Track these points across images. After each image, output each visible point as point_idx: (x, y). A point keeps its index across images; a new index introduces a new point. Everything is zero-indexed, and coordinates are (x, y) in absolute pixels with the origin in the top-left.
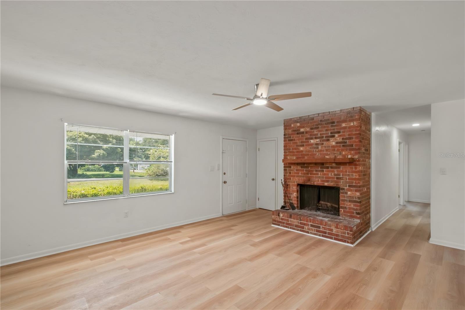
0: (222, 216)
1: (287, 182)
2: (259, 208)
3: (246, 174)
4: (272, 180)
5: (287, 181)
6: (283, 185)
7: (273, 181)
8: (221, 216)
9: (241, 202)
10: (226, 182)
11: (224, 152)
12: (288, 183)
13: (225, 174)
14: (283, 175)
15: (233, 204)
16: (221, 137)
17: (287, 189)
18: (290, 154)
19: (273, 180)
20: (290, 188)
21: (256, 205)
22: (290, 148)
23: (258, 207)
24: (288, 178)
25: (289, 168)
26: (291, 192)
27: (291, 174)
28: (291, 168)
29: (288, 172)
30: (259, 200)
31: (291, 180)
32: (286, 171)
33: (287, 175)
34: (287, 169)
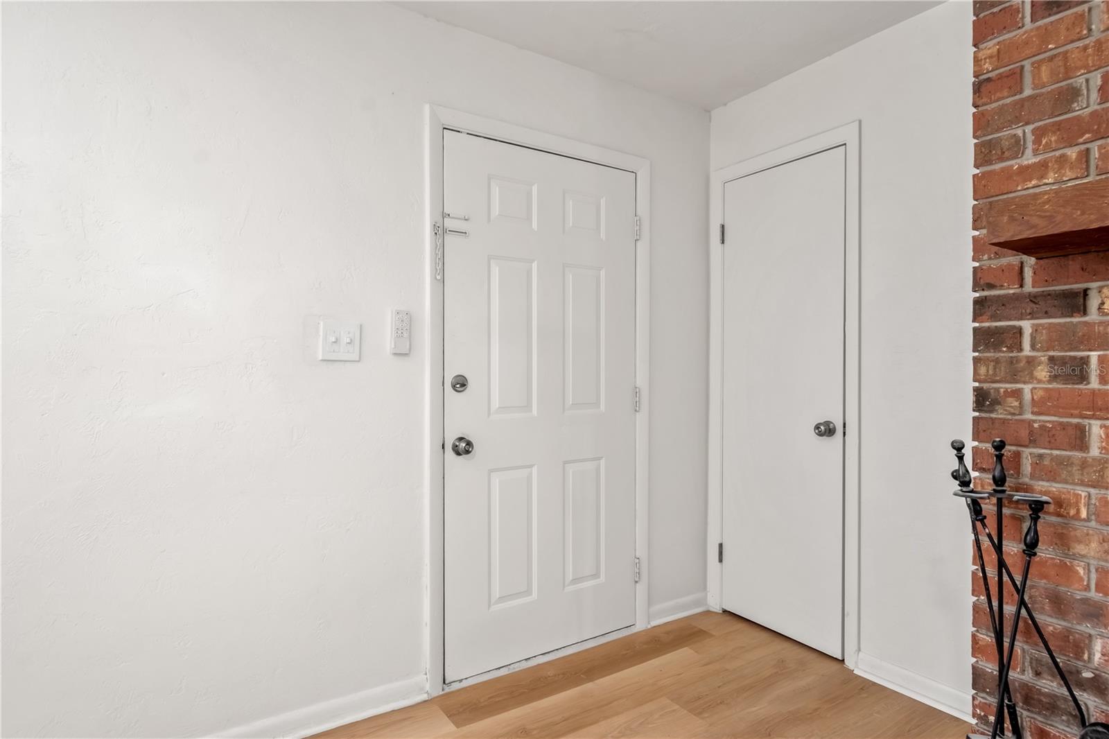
0: (438, 692)
1: (1027, 467)
2: (725, 611)
3: (636, 392)
4: (820, 434)
5: (1017, 455)
6: (976, 509)
7: (825, 440)
8: (424, 697)
9: (596, 575)
10: (469, 444)
11: (449, 223)
12: (1043, 489)
13: (461, 384)
14: (970, 398)
15: (535, 595)
16: (427, 108)
17: (1031, 547)
18: (1072, 153)
19: (826, 430)
20: (1063, 540)
21: (705, 588)
22: (1080, 81)
23: (715, 605)
24: (1042, 427)
25: (1047, 314)
26: (1079, 595)
27: (1094, 384)
28: (1085, 312)
29: (1031, 361)
30: (721, 560)
31: (1095, 451)
32: (1004, 354)
33: (1027, 389)
34: (1027, 325)
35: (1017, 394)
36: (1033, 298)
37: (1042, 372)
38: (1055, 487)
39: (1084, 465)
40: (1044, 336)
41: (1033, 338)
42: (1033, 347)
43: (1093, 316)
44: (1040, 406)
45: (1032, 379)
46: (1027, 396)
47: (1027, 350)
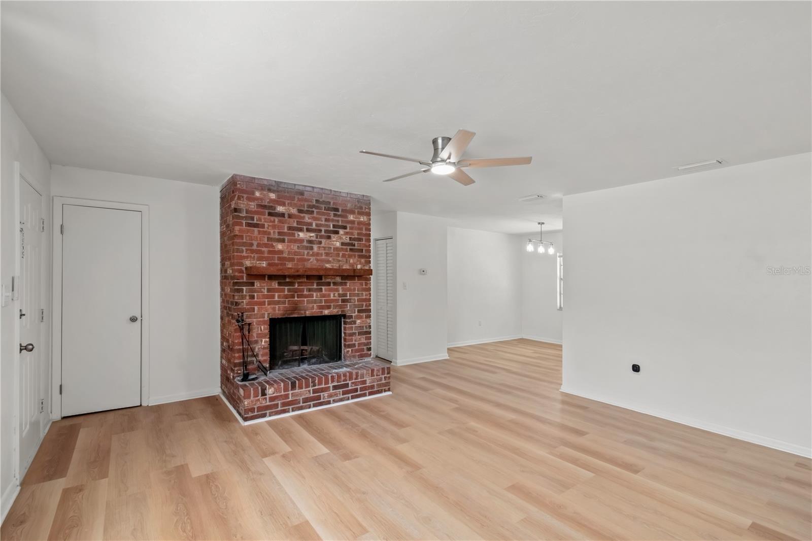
18: (252, 255)
22: (253, 242)
23: (56, 417)
24: (248, 309)
25: (248, 286)
26: (254, 339)
27: (256, 299)
28: (254, 286)
29: (246, 295)
30: (61, 393)
31: (256, 312)
32: (241, 294)
33: (244, 301)
34: (244, 288)
35: (243, 302)
36: (246, 283)
37: (248, 298)
38: (250, 320)
39: (255, 315)
40: (248, 290)
41: (246, 290)
42: (246, 292)
43: (255, 287)
44: (247, 304)
45: (246, 299)
46: (245, 302)
47: (244, 293)
